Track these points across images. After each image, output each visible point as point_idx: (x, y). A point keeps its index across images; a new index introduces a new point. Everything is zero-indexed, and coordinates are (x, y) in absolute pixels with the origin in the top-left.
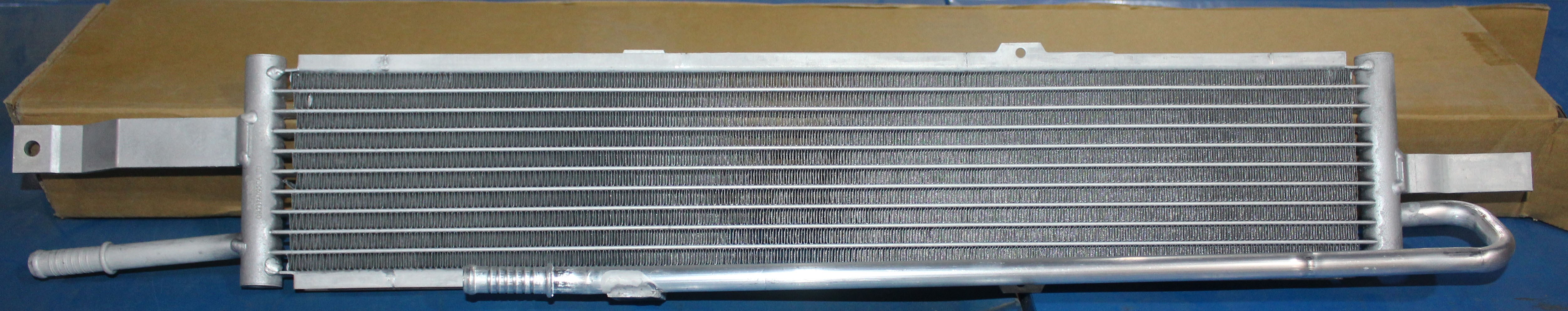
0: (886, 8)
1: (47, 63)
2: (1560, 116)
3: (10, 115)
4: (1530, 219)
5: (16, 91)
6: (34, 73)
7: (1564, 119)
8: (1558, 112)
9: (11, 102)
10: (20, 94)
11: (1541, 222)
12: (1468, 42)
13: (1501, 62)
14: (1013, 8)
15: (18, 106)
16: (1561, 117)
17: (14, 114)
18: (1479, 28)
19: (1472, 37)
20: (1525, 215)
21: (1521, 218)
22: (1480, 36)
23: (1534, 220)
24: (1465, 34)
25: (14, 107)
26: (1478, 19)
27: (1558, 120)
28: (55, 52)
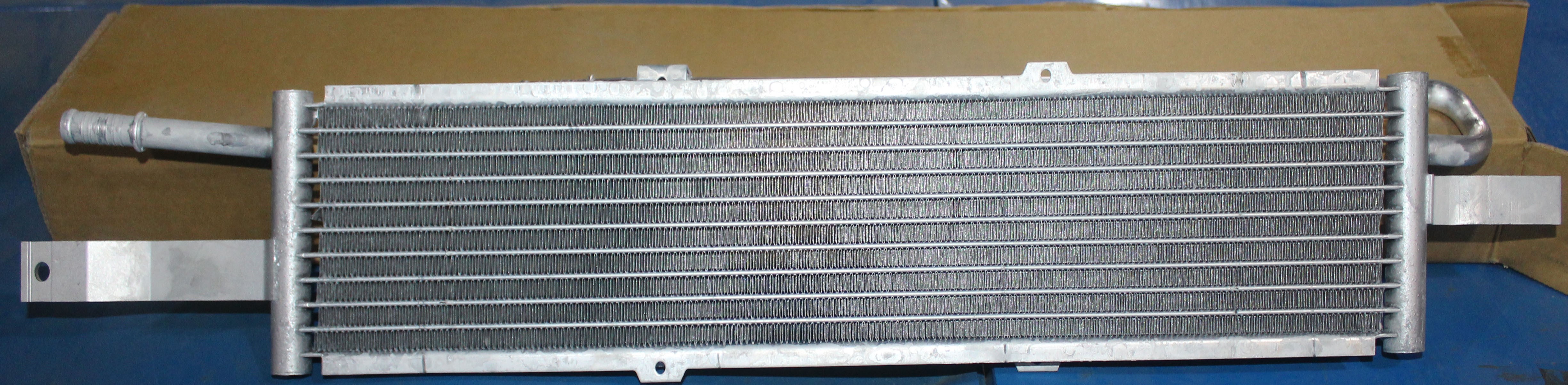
0: (865, 11)
1: (58, 84)
2: (1529, 140)
3: (20, 147)
4: (1499, 265)
5: (27, 119)
6: (45, 97)
7: (1535, 143)
8: (1528, 134)
9: (21, 132)
10: (30, 123)
11: (1511, 270)
12: (1442, 48)
13: (1476, 73)
14: (990, 10)
15: (28, 136)
16: (1531, 141)
17: (24, 146)
18: (1454, 32)
19: (1446, 43)
20: (1496, 260)
21: (1491, 264)
22: (1455, 41)
23: (1505, 267)
24: (1441, 39)
25: (24, 138)
26: (1455, 19)
27: (1528, 145)
28: (65, 72)
